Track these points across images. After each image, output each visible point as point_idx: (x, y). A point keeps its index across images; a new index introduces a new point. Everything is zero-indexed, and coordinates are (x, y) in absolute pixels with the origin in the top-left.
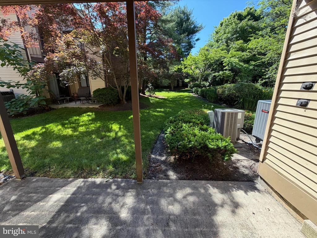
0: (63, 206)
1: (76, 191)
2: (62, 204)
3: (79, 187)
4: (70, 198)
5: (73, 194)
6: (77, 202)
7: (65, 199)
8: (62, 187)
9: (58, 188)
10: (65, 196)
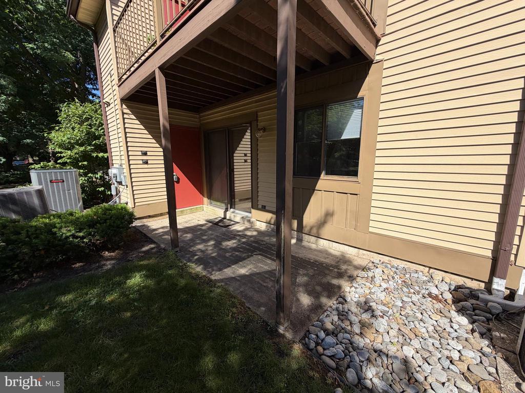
0: (241, 261)
1: (226, 268)
2: (241, 263)
3: (220, 270)
4: (233, 265)
5: (229, 266)
6: (230, 259)
7: (237, 265)
8: (234, 278)
9: (238, 278)
10: (236, 267)
